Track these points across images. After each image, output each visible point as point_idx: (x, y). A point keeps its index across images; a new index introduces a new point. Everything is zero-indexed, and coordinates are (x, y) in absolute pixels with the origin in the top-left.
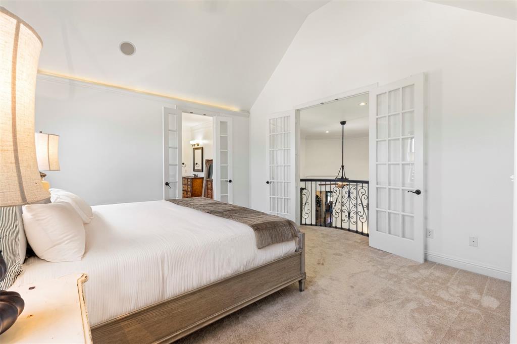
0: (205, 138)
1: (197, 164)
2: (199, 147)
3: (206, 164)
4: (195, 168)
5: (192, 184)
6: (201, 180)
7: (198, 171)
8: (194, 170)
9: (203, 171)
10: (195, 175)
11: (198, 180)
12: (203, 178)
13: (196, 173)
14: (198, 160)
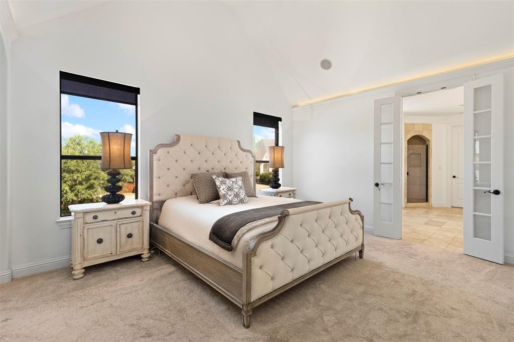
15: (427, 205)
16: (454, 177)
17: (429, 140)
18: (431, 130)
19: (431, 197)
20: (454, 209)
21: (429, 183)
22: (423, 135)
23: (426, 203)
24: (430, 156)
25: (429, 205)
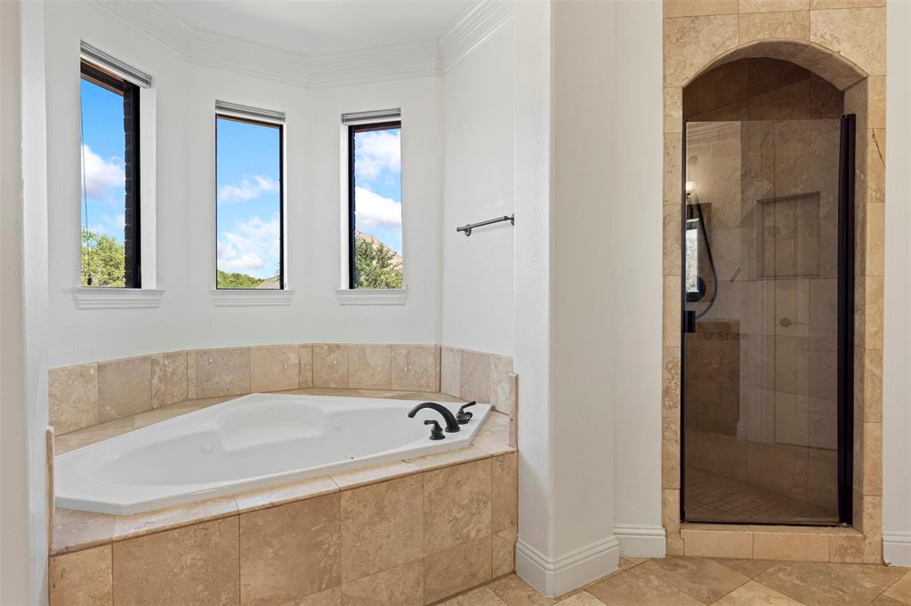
15: (842, 550)
17: (863, 80)
21: (865, 392)
22: (814, 39)
23: (840, 534)
24: (871, 193)
25: (860, 552)
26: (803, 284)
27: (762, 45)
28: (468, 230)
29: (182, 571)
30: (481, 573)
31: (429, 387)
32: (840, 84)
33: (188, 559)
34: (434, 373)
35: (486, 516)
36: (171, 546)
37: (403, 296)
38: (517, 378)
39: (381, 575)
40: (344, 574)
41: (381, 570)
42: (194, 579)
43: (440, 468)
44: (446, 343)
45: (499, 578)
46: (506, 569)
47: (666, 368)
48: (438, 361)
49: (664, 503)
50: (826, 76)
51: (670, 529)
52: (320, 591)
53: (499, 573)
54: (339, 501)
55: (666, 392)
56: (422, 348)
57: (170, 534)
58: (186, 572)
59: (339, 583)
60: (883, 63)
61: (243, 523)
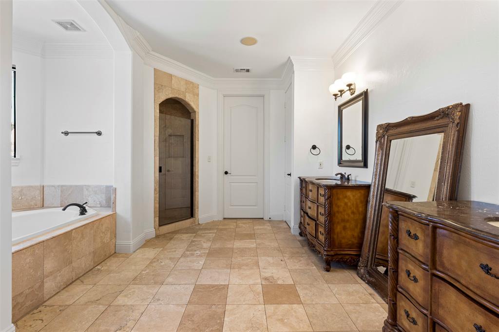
0: (376, 65)
1: (348, 147)
2: (356, 94)
3: (379, 139)
4: (344, 158)
5: (331, 204)
6: (358, 194)
7: (352, 164)
8: (341, 162)
9: (366, 165)
10: (342, 176)
11: (349, 193)
12: (368, 187)
13: (346, 171)
14: (353, 136)
15: (192, 223)
16: (226, 173)
17: (195, 112)
18: (198, 95)
19: (198, 208)
20: (226, 222)
21: (196, 185)
22: (187, 100)
23: (191, 220)
24: (197, 138)
25: (195, 222)
26: (181, 159)
27: (176, 98)
28: (66, 133)
29: (26, 265)
30: (107, 254)
31: (36, 205)
32: (190, 111)
33: (28, 260)
34: (39, 198)
35: (109, 235)
36: (23, 256)
37: (18, 161)
38: (116, 189)
39: (83, 258)
40: (73, 259)
41: (83, 257)
42: (30, 267)
43: (97, 220)
44: (45, 184)
45: (112, 255)
46: (114, 252)
47: (155, 183)
48: (42, 192)
49: (155, 221)
50: (188, 108)
51: (156, 228)
52: (66, 266)
53: (112, 254)
54: (72, 234)
55: (155, 190)
56: (32, 187)
57: (22, 251)
58: (28, 265)
59: (72, 263)
60: (198, 109)
61: (45, 244)
